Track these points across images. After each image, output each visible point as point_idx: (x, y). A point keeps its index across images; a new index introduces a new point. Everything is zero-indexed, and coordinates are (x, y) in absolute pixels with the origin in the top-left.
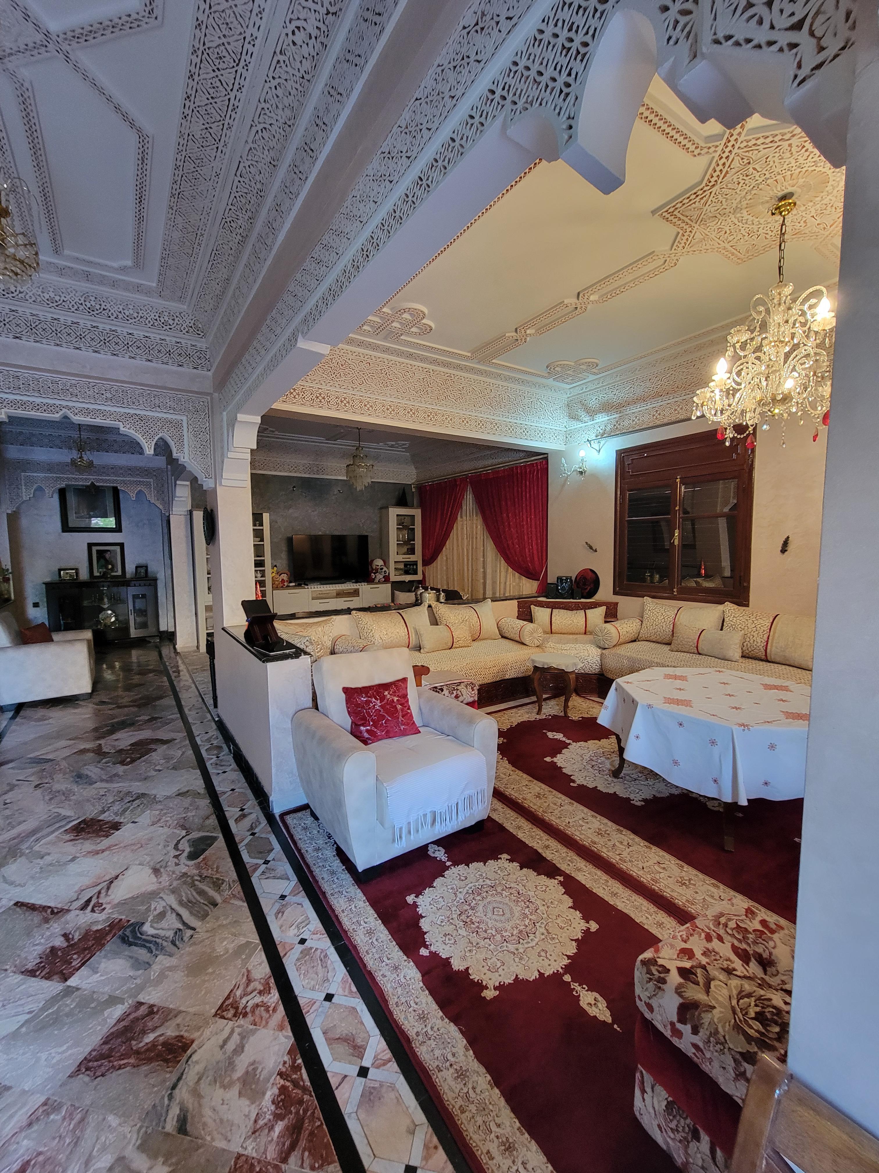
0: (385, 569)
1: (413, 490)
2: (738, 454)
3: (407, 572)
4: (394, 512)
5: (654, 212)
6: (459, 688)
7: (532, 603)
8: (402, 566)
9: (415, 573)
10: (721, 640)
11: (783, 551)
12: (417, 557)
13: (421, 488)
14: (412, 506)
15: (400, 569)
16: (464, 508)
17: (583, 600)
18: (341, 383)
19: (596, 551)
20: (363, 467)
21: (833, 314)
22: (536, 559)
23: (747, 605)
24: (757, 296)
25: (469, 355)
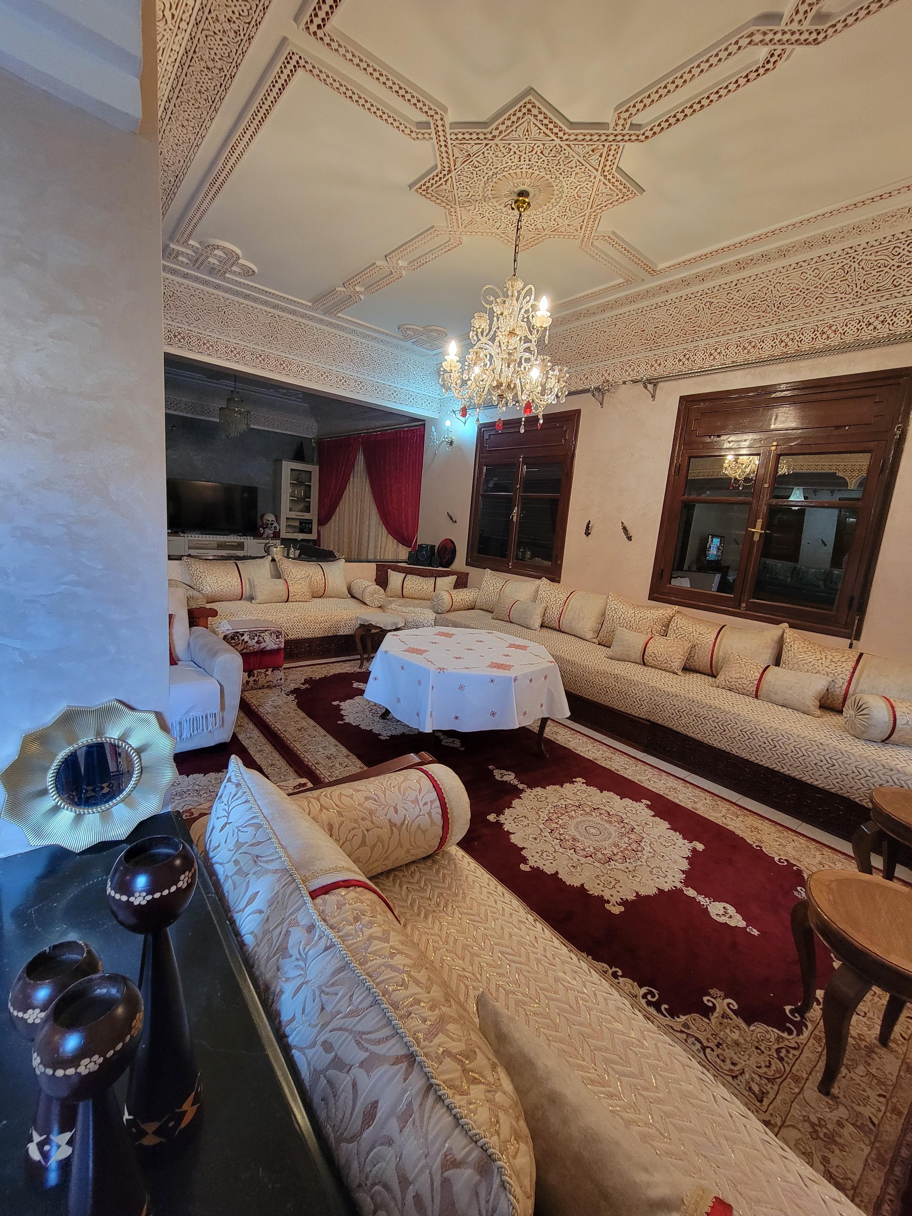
0: (275, 524)
1: (314, 445)
2: (565, 440)
3: (302, 531)
4: (288, 466)
5: (411, 186)
6: (262, 634)
7: (390, 567)
8: (297, 524)
9: (310, 532)
10: (526, 610)
11: (587, 534)
12: (313, 515)
13: (320, 443)
14: (311, 462)
15: (294, 527)
16: (356, 467)
17: (440, 569)
18: (174, 316)
19: (455, 522)
20: (236, 412)
21: (549, 314)
22: (410, 526)
23: (559, 582)
24: (488, 286)
25: (310, 304)
